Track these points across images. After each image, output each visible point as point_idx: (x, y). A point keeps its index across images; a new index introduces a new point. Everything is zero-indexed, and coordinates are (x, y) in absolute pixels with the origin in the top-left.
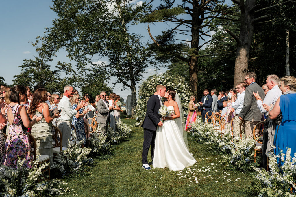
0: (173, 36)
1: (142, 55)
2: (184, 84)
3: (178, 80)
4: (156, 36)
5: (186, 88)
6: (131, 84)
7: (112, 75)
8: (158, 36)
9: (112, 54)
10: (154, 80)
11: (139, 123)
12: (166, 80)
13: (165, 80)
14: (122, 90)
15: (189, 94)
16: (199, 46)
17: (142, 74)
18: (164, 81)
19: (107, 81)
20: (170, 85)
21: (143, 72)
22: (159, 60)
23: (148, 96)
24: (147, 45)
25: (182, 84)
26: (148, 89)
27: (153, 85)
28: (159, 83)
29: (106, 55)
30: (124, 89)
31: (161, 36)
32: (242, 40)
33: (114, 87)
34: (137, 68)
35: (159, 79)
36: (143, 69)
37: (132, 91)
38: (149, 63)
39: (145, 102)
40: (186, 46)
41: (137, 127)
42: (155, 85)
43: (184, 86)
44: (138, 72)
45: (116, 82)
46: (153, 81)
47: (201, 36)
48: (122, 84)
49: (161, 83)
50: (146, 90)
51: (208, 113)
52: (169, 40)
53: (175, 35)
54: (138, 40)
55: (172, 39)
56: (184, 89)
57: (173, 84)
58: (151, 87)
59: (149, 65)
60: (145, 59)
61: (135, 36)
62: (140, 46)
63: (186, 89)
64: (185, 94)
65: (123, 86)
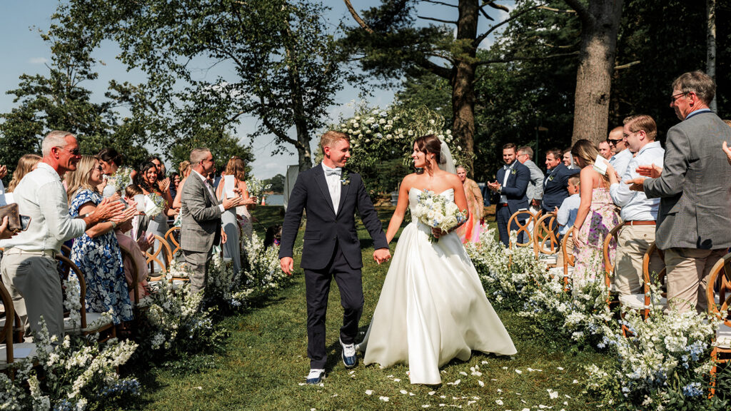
0: (409, 8)
1: (325, 58)
2: (441, 132)
3: (426, 121)
4: (365, 10)
6: (298, 136)
7: (247, 110)
8: (370, 10)
9: (245, 55)
10: (359, 121)
12: (390, 122)
13: (388, 121)
14: (275, 153)
16: (477, 37)
17: (328, 109)
18: (386, 126)
19: (231, 127)
20: (401, 136)
21: (331, 102)
22: (374, 71)
24: (340, 30)
25: (436, 133)
27: (356, 136)
28: (372, 129)
29: (228, 56)
30: (281, 151)
31: (378, 9)
32: (595, 16)
33: (252, 144)
34: (312, 94)
35: (373, 118)
36: (331, 96)
37: (300, 154)
38: (346, 78)
40: (445, 34)
42: (361, 135)
44: (316, 105)
45: (257, 130)
46: (356, 125)
47: (484, 8)
48: (273, 135)
49: (379, 132)
51: (518, 216)
52: (397, 21)
53: (416, 5)
54: (316, 18)
55: (407, 18)
57: (410, 133)
59: (346, 84)
60: (333, 68)
61: (308, 7)
62: (321, 35)
65: (278, 142)
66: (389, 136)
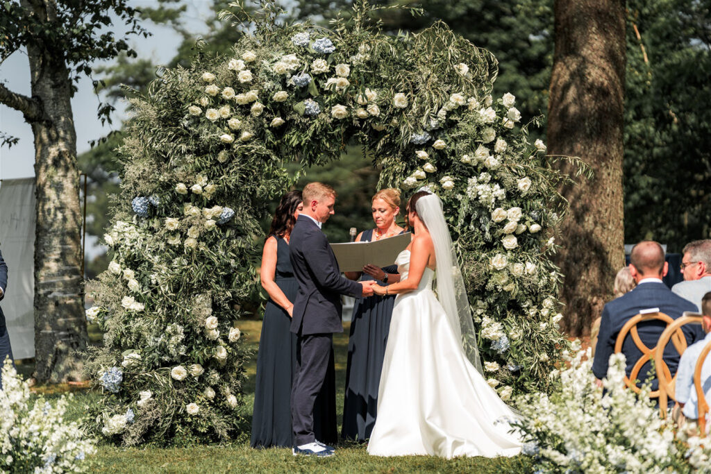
2: (490, 100)
3: (443, 67)
5: (504, 133)
6: (35, 84)
10: (252, 66)
11: (130, 415)
12: (343, 69)
13: (338, 68)
15: (524, 185)
18: (331, 80)
20: (375, 110)
23: (197, 200)
25: (474, 103)
26: (205, 137)
27: (245, 109)
28: (289, 89)
35: (293, 57)
39: (175, 241)
41: (112, 449)
42: (258, 106)
43: (489, 115)
46: (245, 76)
49: (310, 96)
50: (184, 148)
56: (491, 146)
57: (399, 100)
58: (222, 123)
63: (501, 144)
64: (493, 181)
66: (339, 110)
